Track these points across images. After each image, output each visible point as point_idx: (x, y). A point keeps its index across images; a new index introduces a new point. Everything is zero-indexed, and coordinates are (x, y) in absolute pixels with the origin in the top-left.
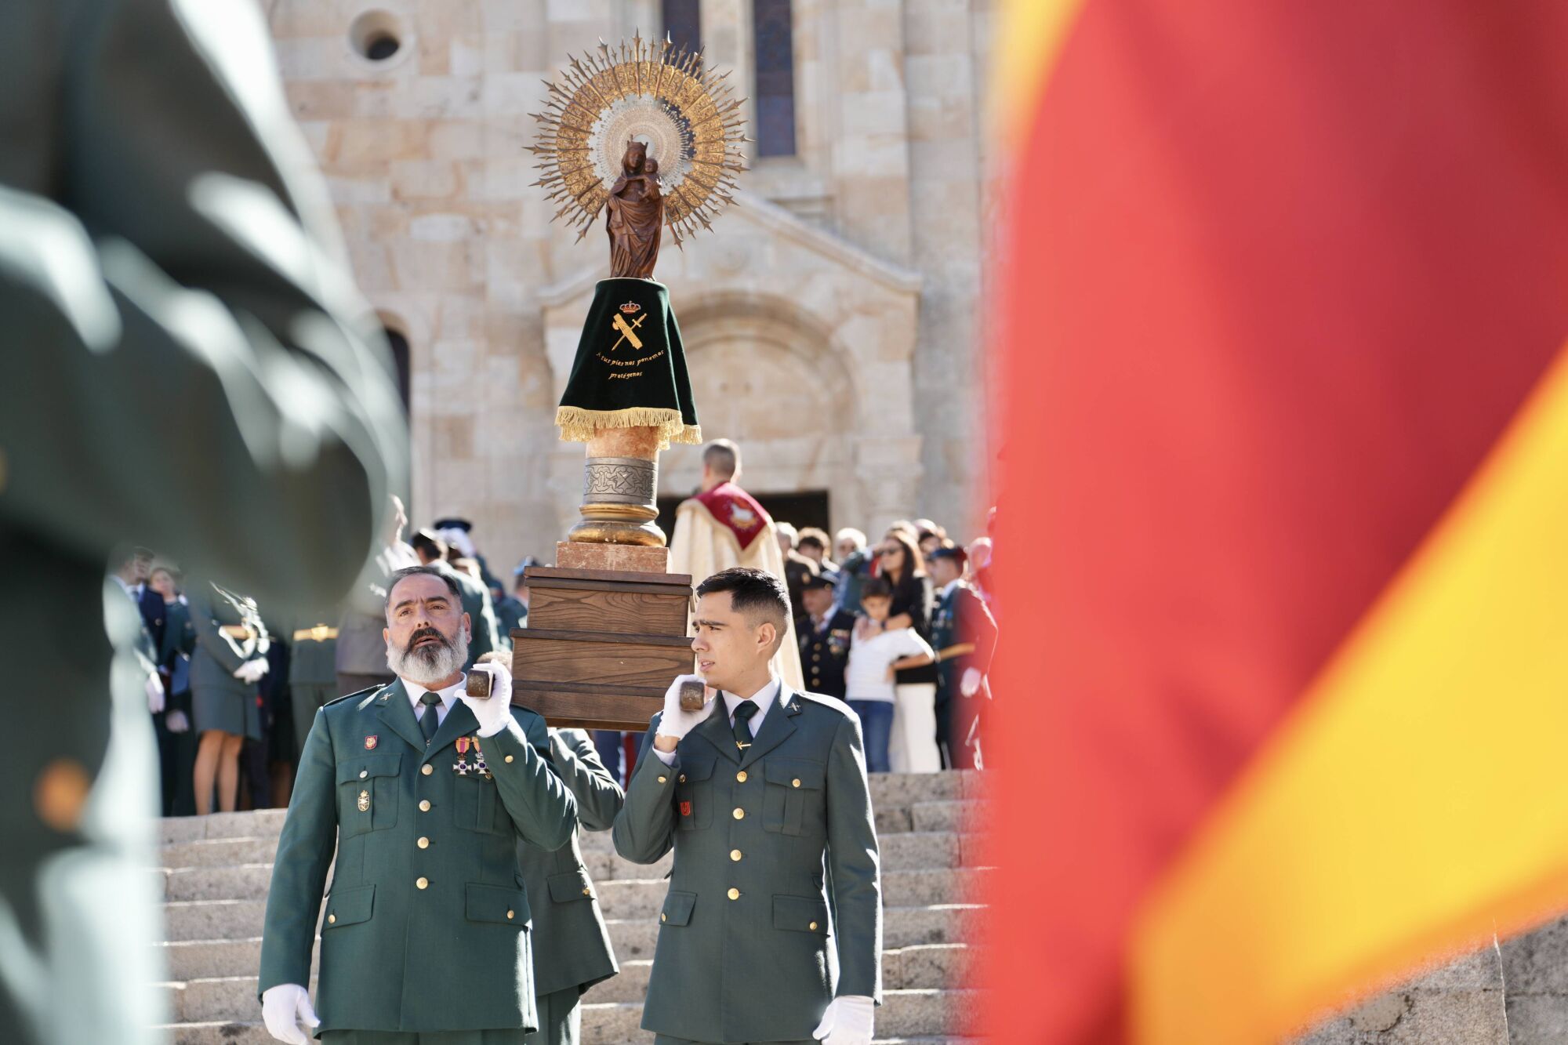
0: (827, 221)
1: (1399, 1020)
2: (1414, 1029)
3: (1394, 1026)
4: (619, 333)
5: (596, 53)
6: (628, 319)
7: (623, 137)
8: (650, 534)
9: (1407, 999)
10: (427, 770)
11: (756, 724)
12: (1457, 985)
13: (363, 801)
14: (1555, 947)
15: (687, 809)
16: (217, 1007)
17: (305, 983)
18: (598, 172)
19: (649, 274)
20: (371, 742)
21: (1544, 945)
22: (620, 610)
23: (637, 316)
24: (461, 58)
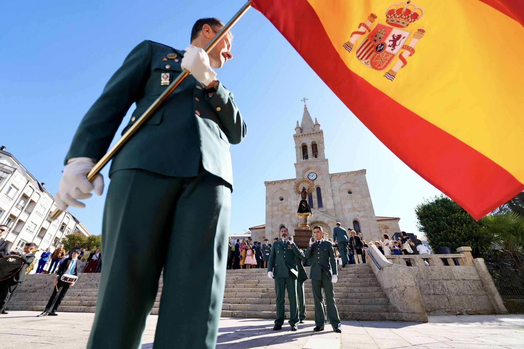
0: (326, 213)
1: (405, 290)
2: (407, 291)
3: (404, 291)
4: (303, 205)
5: (299, 179)
6: (304, 204)
7: (302, 187)
8: (307, 226)
9: (405, 287)
10: (285, 248)
11: (320, 243)
12: (411, 285)
13: (278, 252)
14: (424, 288)
15: (313, 253)
16: (266, 287)
17: (272, 272)
18: (300, 190)
19: (306, 199)
20: (279, 246)
21: (422, 288)
22: (304, 234)
23: (305, 203)
24: (289, 200)
